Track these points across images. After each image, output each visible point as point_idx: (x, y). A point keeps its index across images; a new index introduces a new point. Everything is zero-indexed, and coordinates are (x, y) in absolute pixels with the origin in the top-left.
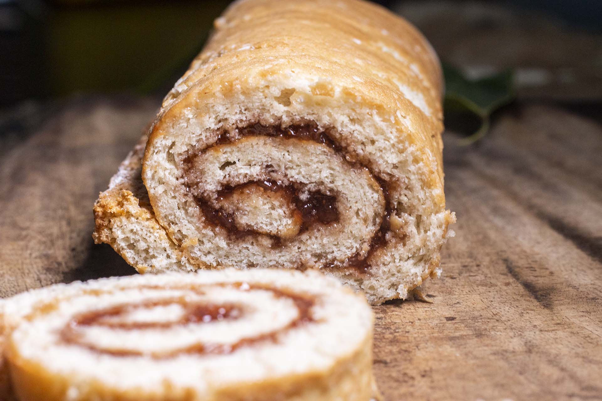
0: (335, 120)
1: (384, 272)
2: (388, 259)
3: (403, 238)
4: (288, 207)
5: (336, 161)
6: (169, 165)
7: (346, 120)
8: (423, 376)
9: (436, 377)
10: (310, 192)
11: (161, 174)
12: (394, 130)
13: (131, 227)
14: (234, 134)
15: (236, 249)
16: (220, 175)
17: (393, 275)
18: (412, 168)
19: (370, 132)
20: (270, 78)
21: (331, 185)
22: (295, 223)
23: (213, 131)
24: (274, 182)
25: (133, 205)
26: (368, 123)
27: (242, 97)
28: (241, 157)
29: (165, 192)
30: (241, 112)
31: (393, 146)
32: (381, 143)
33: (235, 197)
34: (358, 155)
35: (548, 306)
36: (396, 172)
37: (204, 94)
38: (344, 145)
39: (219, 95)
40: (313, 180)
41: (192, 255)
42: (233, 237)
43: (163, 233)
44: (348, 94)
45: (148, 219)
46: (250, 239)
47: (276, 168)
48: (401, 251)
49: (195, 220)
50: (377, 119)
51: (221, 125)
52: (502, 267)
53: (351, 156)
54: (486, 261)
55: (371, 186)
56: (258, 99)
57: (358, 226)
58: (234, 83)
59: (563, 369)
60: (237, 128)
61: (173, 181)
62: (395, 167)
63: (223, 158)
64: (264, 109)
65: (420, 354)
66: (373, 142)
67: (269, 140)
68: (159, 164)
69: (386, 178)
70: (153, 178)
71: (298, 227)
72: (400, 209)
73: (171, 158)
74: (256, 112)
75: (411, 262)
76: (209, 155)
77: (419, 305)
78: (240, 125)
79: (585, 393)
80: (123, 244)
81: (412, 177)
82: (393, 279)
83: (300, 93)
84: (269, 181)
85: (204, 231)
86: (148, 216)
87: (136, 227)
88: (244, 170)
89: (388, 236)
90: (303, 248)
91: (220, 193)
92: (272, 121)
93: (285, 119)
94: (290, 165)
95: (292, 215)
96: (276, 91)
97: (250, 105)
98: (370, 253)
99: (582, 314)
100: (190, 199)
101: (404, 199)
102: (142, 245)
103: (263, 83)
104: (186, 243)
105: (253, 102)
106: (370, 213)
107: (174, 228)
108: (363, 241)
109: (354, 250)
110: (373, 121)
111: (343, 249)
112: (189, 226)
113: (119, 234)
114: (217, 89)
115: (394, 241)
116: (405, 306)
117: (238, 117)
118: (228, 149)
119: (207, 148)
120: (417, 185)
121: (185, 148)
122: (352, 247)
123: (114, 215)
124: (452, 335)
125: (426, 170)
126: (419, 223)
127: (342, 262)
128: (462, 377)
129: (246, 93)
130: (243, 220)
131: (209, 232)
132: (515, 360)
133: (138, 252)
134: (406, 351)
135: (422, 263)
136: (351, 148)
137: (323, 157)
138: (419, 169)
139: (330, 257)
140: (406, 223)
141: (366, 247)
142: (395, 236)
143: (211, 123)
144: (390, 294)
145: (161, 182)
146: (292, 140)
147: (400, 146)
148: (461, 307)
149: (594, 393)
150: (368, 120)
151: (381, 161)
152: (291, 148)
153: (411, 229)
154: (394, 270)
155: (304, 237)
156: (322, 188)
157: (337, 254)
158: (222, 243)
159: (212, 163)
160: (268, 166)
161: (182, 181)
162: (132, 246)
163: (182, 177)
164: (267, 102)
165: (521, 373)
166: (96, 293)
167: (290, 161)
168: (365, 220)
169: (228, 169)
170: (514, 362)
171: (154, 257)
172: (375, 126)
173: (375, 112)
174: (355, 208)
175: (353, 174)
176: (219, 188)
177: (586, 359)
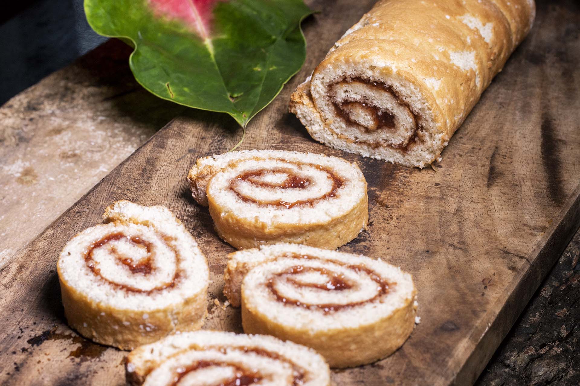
0: (393, 84)
1: (414, 155)
2: (415, 149)
3: (423, 142)
4: (372, 116)
5: (394, 101)
6: (321, 86)
7: (398, 84)
8: (397, 219)
9: (403, 220)
10: (382, 112)
11: (318, 89)
12: (420, 93)
13: (303, 109)
14: (349, 80)
15: (349, 129)
16: (343, 95)
17: (418, 156)
18: (428, 112)
19: (408, 92)
20: (365, 59)
21: (392, 111)
22: (375, 124)
23: (340, 76)
24: (366, 104)
25: (306, 100)
26: (408, 88)
27: (353, 65)
28: (352, 90)
29: (320, 97)
30: (352, 71)
31: (420, 100)
32: (413, 98)
33: (350, 106)
34: (403, 101)
35: (489, 185)
36: (420, 112)
37: (336, 59)
38: (397, 95)
39: (343, 61)
40: (384, 107)
41: (330, 127)
42: (348, 124)
43: (318, 115)
44: (399, 74)
45: (312, 107)
46: (355, 125)
47: (368, 98)
48: (421, 146)
49: (332, 112)
50: (412, 87)
51: (344, 74)
52: (490, 153)
53: (400, 101)
55: (409, 115)
56: (360, 68)
57: (403, 131)
58: (349, 58)
59: (461, 229)
60: (351, 77)
61: (323, 93)
62: (420, 109)
63: (345, 89)
64: (362, 72)
65: (406, 205)
66: (410, 97)
67: (365, 86)
68: (317, 85)
69: (416, 114)
70: (314, 90)
71: (376, 126)
72: (422, 128)
73: (322, 83)
74: (359, 72)
75: (427, 152)
76: (338, 86)
77: (430, 172)
78: (352, 77)
79: (459, 246)
80: (300, 116)
81: (427, 116)
82: (418, 158)
83: (379, 69)
84: (364, 103)
85: (335, 119)
86: (312, 106)
87: (306, 110)
88: (354, 96)
89: (416, 139)
90: (379, 136)
91: (343, 103)
92: (366, 78)
93: (371, 78)
94: (373, 98)
95: (374, 120)
96: (367, 65)
97: (357, 69)
98: (408, 145)
99: (501, 194)
100: (330, 103)
101: (424, 124)
102: (308, 118)
103: (362, 61)
104: (328, 122)
105: (358, 68)
106: (409, 127)
107: (323, 114)
108: (405, 139)
109: (401, 142)
110: (410, 88)
111: (397, 140)
112: (330, 114)
113: (299, 112)
114: (342, 59)
115: (419, 142)
116: (423, 172)
117: (351, 72)
118: (347, 85)
119: (337, 83)
120: (430, 120)
121: (328, 81)
122: (400, 140)
123: (297, 102)
124: (430, 195)
125: (433, 114)
126: (431, 136)
127: (395, 146)
128: (413, 223)
129: (356, 63)
130: (353, 118)
131: (339, 120)
132: (445, 218)
133: (307, 121)
134: (401, 201)
135: (432, 154)
136: (401, 97)
137: (388, 98)
138: (430, 113)
139: (390, 142)
140: (424, 135)
141: (406, 142)
142: (419, 140)
143: (340, 73)
144: (416, 164)
145: (318, 92)
146: (374, 88)
147: (422, 101)
148: (448, 178)
149: (462, 246)
150: (408, 87)
151: (413, 106)
152: (374, 91)
153: (427, 138)
154: (418, 154)
155: (379, 131)
156: (388, 111)
157: (393, 142)
158: (344, 126)
159: (340, 90)
160: (364, 97)
161: (327, 94)
162: (305, 118)
163: (327, 93)
164: (364, 69)
165: (440, 227)
167: (374, 97)
168: (407, 129)
169: (347, 94)
170: (443, 219)
171: (313, 124)
172: (410, 89)
173: (411, 84)
174: (402, 123)
175: (401, 108)
176: (343, 101)
177: (477, 224)
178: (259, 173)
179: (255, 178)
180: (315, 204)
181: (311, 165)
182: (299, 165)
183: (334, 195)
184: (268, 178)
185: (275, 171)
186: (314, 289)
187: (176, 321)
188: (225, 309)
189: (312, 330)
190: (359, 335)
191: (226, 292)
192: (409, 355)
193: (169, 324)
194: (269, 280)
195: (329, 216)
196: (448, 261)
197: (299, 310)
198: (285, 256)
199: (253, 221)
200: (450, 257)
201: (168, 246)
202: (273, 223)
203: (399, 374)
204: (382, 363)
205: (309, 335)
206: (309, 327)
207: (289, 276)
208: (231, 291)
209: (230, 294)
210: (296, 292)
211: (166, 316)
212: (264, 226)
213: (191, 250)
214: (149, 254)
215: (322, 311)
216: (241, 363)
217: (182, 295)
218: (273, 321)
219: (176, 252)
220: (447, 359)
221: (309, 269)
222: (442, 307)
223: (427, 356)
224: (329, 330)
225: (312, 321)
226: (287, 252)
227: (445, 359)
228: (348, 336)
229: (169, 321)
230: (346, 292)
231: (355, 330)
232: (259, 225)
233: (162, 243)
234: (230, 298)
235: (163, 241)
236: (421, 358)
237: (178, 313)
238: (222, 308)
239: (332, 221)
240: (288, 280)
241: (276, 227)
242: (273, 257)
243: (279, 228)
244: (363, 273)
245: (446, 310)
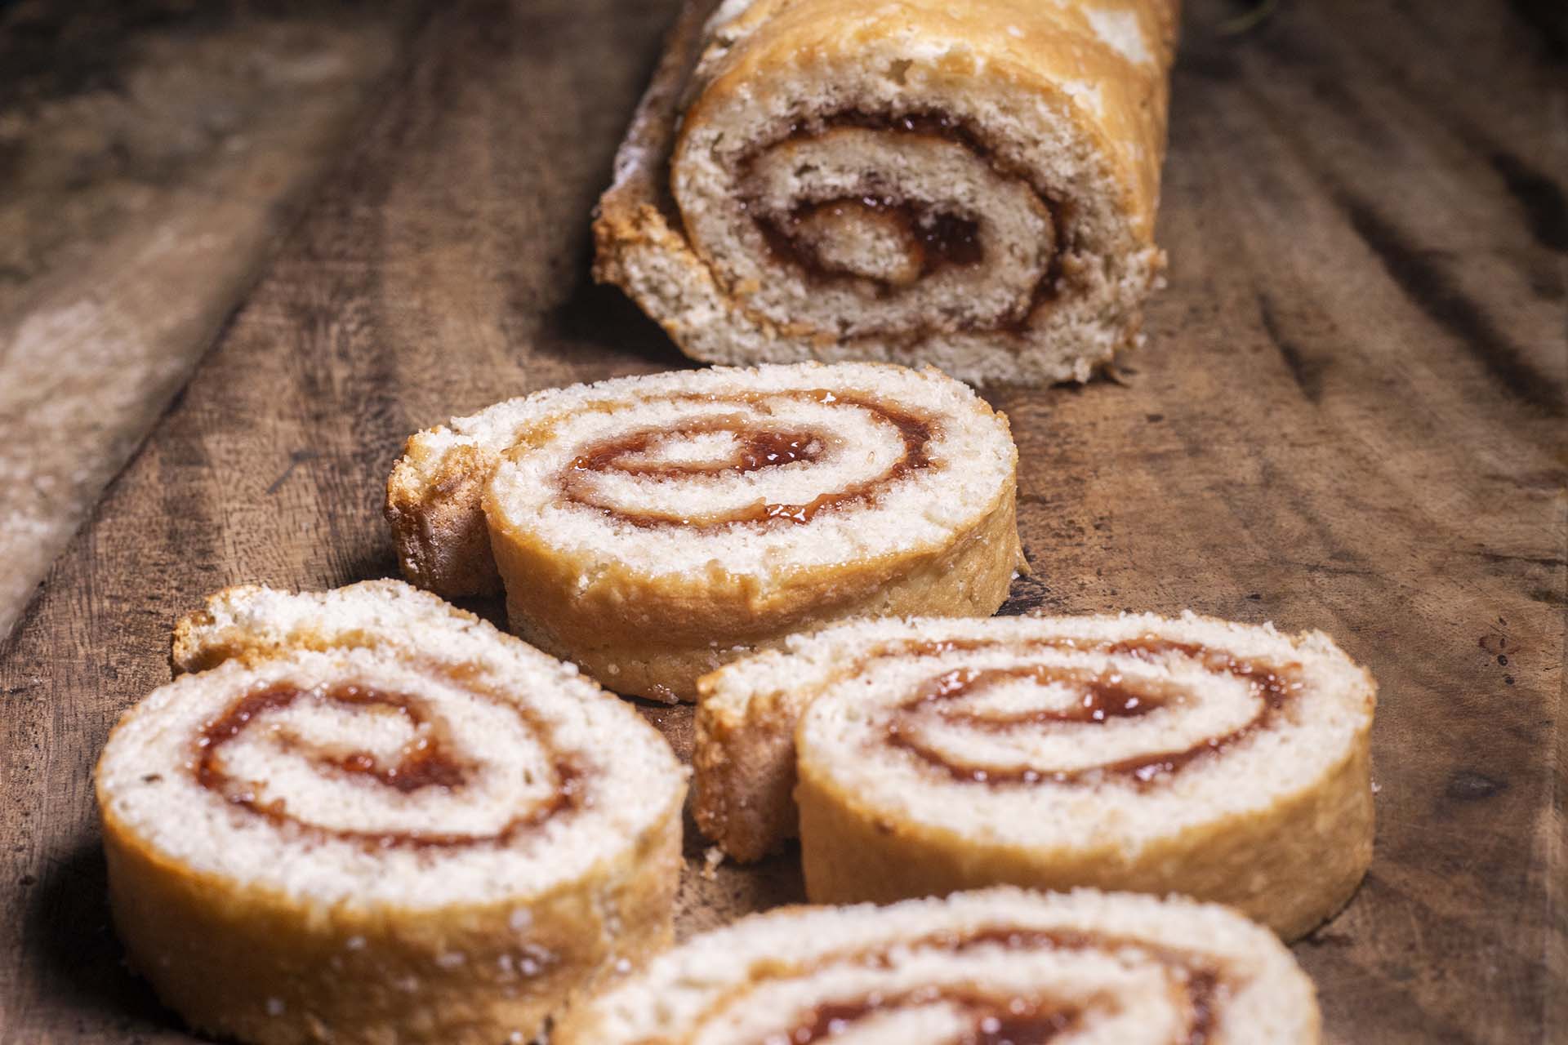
0: (976, 110)
1: (1053, 340)
2: (1058, 319)
3: (1083, 289)
4: (902, 237)
5: (978, 172)
6: (713, 169)
7: (991, 108)
8: (1097, 527)
9: (1118, 529)
10: (936, 215)
11: (701, 181)
12: (1069, 126)
13: (653, 261)
14: (817, 125)
15: (819, 300)
16: (794, 184)
17: (1067, 344)
18: (1098, 184)
19: (1030, 128)
20: (873, 43)
21: (970, 206)
22: (912, 262)
23: (784, 119)
24: (880, 199)
25: (657, 229)
26: (1027, 115)
27: (829, 71)
28: (827, 159)
29: (708, 210)
30: (827, 93)
31: (1068, 149)
32: (1048, 145)
33: (819, 220)
34: (1012, 162)
35: (1313, 395)
36: (1071, 188)
37: (769, 64)
38: (989, 145)
39: (793, 65)
40: (941, 197)
41: (751, 306)
42: (815, 280)
43: (704, 271)
44: (996, 72)
45: (680, 250)
46: (841, 282)
47: (883, 177)
48: (1080, 307)
49: (754, 252)
50: (1042, 108)
51: (796, 110)
52: (1254, 313)
53: (1002, 164)
54: (1230, 297)
55: (1033, 209)
56: (853, 75)
57: (1012, 268)
58: (817, 49)
59: (1311, 520)
60: (822, 116)
61: (719, 192)
62: (1071, 181)
63: (799, 160)
64: (863, 89)
65: (1098, 486)
66: (1036, 143)
67: (873, 135)
68: (697, 167)
69: (1057, 197)
70: (688, 186)
71: (916, 269)
72: (1079, 244)
73: (716, 157)
74: (852, 93)
75: (1096, 325)
76: (777, 155)
77: (1109, 389)
78: (827, 112)
79: (1334, 564)
80: (641, 287)
81: (1098, 198)
82: (1068, 351)
83: (924, 66)
84: (872, 197)
85: (769, 271)
86: (681, 244)
87: (662, 262)
88: (833, 180)
89: (1060, 285)
90: (926, 299)
91: (794, 214)
92: (876, 107)
93: (897, 104)
94: (903, 173)
95: (907, 249)
96: (883, 63)
97: (842, 83)
98: (1032, 309)
99: (1362, 412)
100: (747, 221)
101: (1086, 230)
102: (671, 290)
103: (862, 50)
104: (741, 288)
105: (846, 79)
106: (1031, 248)
107: (721, 264)
108: (1019, 291)
109: (1006, 306)
110: (1036, 111)
111: (990, 303)
112: (747, 261)
113: (635, 272)
114: (790, 56)
115: (1068, 293)
116: (1088, 392)
117: (822, 99)
118: (808, 147)
119: (772, 146)
120: (1105, 209)
121: (738, 145)
122: (1002, 301)
123: (627, 242)
124: (1152, 450)
125: (1119, 188)
126: (1108, 266)
127: (987, 322)
128: (1156, 530)
129: (836, 63)
130: (832, 256)
131: (778, 273)
132: (1242, 500)
133: (664, 299)
134: (1077, 479)
135: (1114, 327)
136: (1002, 150)
137: (957, 164)
138: (1109, 186)
139: (968, 314)
140: (1088, 267)
141: (1025, 300)
142: (1071, 284)
143: (780, 108)
144: (1062, 373)
145: (701, 193)
146: (907, 137)
147: (1079, 150)
148: (1175, 396)
149: (1348, 565)
150: (1029, 110)
151: (1048, 173)
152: (906, 149)
153: (1097, 275)
154: (1069, 337)
155: (928, 283)
156: (955, 209)
157: (979, 310)
158: (799, 290)
159: (781, 166)
160: (870, 175)
161: (735, 193)
162: (655, 290)
163: (735, 187)
164: (869, 79)
165: (1246, 527)
166: (607, 407)
167: (907, 168)
168: (1024, 260)
169: (808, 177)
170: (1239, 503)
171: (689, 307)
172: (1038, 119)
173: (1038, 98)
174: (1007, 241)
175: (1004, 190)
176: (794, 206)
177: (1351, 501)
178: (639, 443)
179: (637, 459)
180: (878, 495)
181: (795, 394)
182: (757, 401)
183: (924, 464)
184: (678, 452)
185: (688, 430)
186: (1056, 726)
187: (615, 924)
189: (1128, 842)
190: (1273, 836)
191: (712, 815)
192: (1405, 890)
193: (595, 938)
194: (885, 727)
195: (942, 524)
196: (1338, 611)
197: (1048, 793)
198: (883, 654)
199: (704, 580)
200: (1335, 599)
201: (478, 692)
202: (775, 575)
203: (1412, 947)
204: (1338, 927)
205: (1120, 863)
206: (1115, 836)
207: (943, 706)
208: (731, 806)
209: (724, 818)
210: (998, 745)
211: (586, 907)
212: (747, 587)
213: (561, 689)
214: (425, 727)
215: (1125, 781)
218: (981, 841)
219: (515, 706)
221: (993, 677)
222: (1409, 737)
223: (1466, 879)
224: (1186, 833)
225: (1114, 817)
227: (1524, 876)
228: (1243, 846)
229: (595, 925)
230: (1161, 717)
232: (731, 586)
233: (450, 688)
234: (725, 837)
235: (447, 681)
236: (1449, 889)
237: (619, 893)
238: (703, 874)
239: (959, 536)
240: (950, 718)
241: (787, 586)
242: (848, 665)
243: (798, 586)
245: (1429, 743)
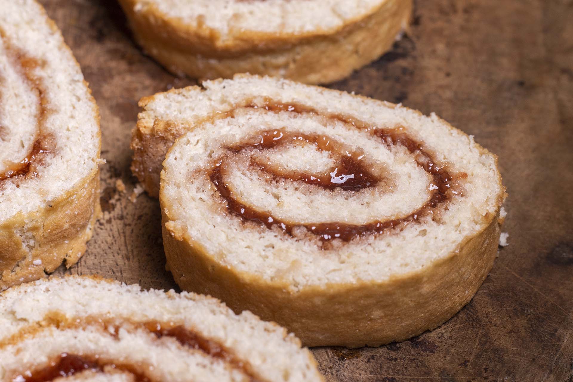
186: (304, 186)
187: (32, 243)
188: (134, 201)
189: (296, 285)
190: (389, 294)
191: (137, 170)
192: (485, 320)
193: (18, 249)
194: (215, 162)
195: (339, 16)
196: (561, 106)
197: (270, 236)
198: (250, 106)
199: (194, 25)
200: (563, 96)
201: (27, 78)
202: (231, 30)
203: (465, 364)
207: (256, 153)
208: (145, 170)
209: (143, 173)
210: (267, 191)
211: (11, 236)
212: (212, 37)
213: (70, 87)
215: (316, 239)
216: (146, 363)
217: (42, 192)
219: (41, 93)
220: (561, 331)
222: (549, 209)
223: (521, 322)
225: (295, 265)
226: (255, 97)
227: (556, 330)
229: (18, 245)
230: (367, 194)
231: (380, 286)
232: (205, 32)
233: (17, 72)
235: (19, 67)
236: (510, 327)
237: (35, 229)
238: (130, 198)
239: (345, 26)
240: (253, 163)
241: (236, 39)
242: (226, 107)
243: (242, 40)
244: (402, 150)
245: (558, 216)
